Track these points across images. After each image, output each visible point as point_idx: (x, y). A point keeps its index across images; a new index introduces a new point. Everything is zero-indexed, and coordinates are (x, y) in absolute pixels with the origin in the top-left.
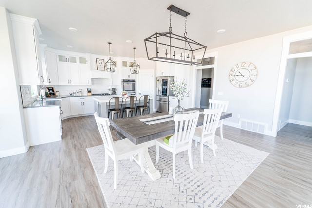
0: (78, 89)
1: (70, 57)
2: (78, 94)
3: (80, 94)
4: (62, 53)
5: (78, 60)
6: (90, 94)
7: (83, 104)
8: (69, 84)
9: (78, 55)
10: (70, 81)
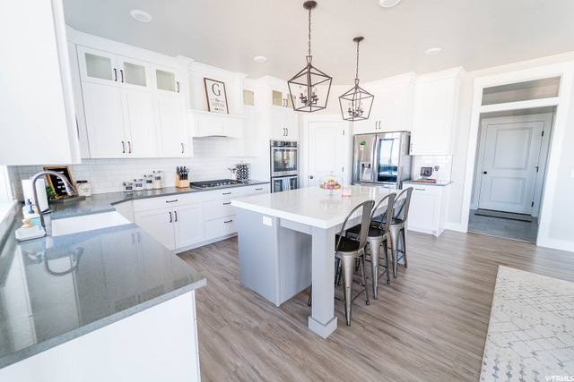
0: (148, 170)
1: (126, 64)
2: (149, 186)
3: (157, 184)
4: (99, 46)
5: (151, 79)
6: (185, 183)
7: (174, 218)
8: (124, 156)
9: (151, 61)
10: (126, 146)
